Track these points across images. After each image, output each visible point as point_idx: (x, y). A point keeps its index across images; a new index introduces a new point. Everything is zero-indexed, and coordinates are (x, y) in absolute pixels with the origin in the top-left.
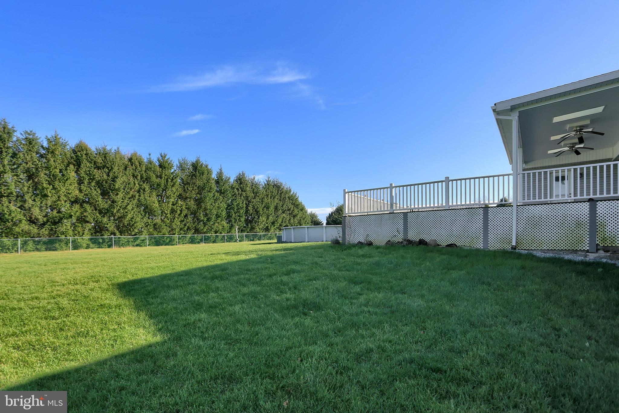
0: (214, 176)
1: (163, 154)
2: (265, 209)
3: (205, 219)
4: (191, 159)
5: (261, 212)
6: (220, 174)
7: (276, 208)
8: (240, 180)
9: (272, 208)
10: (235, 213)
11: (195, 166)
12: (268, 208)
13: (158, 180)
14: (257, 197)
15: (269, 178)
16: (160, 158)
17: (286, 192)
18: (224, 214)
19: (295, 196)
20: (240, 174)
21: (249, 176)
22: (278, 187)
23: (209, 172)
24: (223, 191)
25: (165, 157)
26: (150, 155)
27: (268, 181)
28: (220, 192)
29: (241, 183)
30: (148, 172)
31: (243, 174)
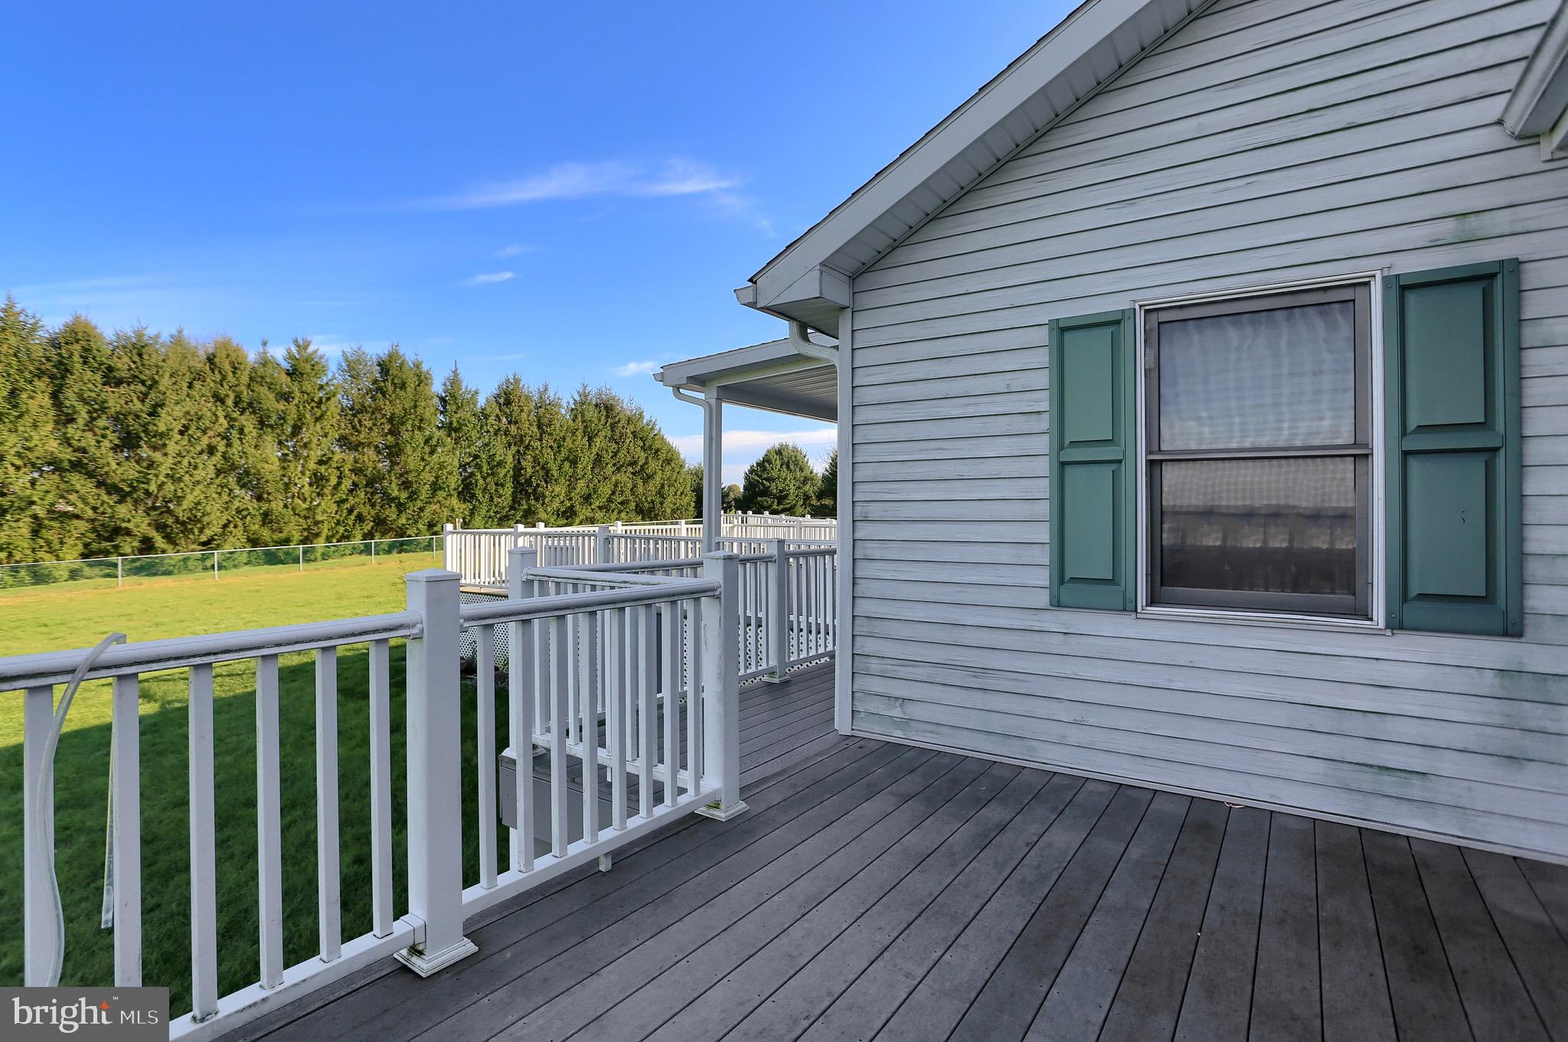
0: (437, 387)
1: (300, 342)
2: (567, 465)
3: (404, 495)
4: (376, 349)
5: (555, 474)
6: (454, 381)
7: (598, 460)
8: (506, 398)
9: (586, 460)
10: (484, 478)
11: (384, 367)
12: (574, 463)
13: (281, 406)
14: (546, 437)
15: (585, 387)
16: (294, 349)
17: (629, 420)
18: (454, 481)
19: (653, 428)
20: (508, 380)
21: (531, 385)
22: (607, 408)
23: (422, 379)
24: (455, 424)
25: (306, 348)
26: (265, 344)
27: (584, 395)
28: (450, 428)
29: (508, 403)
30: (256, 387)
31: (517, 381)
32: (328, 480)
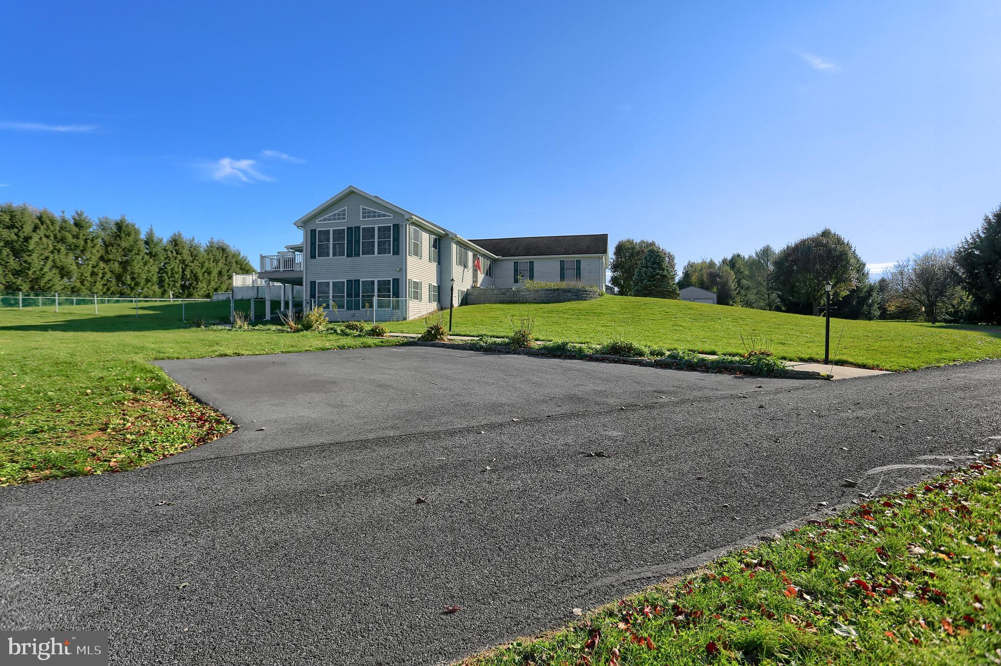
0: (143, 236)
1: (79, 212)
2: (206, 274)
3: (133, 284)
4: (115, 217)
5: (201, 278)
6: (150, 234)
7: (220, 273)
8: (175, 242)
9: (215, 273)
10: (169, 278)
11: (119, 226)
12: (209, 273)
13: (75, 241)
14: (195, 261)
15: (212, 239)
16: (76, 216)
17: (233, 256)
18: (155, 279)
19: (245, 260)
20: (175, 234)
21: (186, 236)
22: (223, 250)
23: (137, 232)
24: (154, 253)
25: (81, 215)
26: (63, 212)
27: (211, 243)
28: (150, 254)
29: (176, 245)
30: (63, 232)
31: (180, 235)
32: (97, 275)
